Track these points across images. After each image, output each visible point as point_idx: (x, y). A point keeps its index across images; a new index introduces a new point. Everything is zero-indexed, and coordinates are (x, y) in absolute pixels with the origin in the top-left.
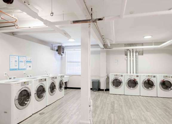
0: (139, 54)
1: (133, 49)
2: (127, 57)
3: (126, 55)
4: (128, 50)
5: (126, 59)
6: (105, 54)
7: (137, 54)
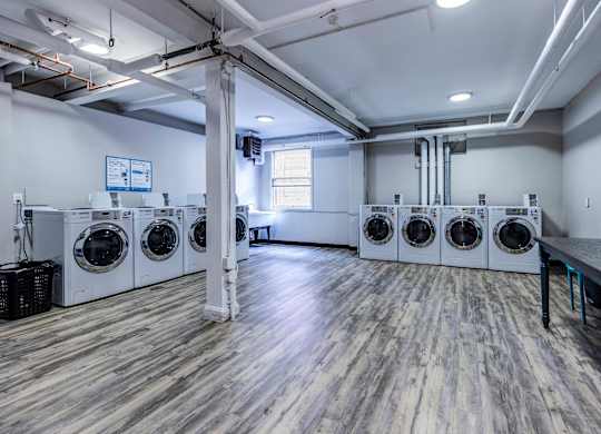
0: (452, 152)
1: (435, 138)
2: (420, 162)
3: (418, 154)
4: (423, 139)
5: (418, 165)
6: (360, 154)
7: (448, 150)
